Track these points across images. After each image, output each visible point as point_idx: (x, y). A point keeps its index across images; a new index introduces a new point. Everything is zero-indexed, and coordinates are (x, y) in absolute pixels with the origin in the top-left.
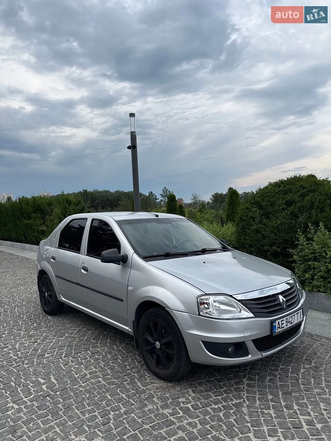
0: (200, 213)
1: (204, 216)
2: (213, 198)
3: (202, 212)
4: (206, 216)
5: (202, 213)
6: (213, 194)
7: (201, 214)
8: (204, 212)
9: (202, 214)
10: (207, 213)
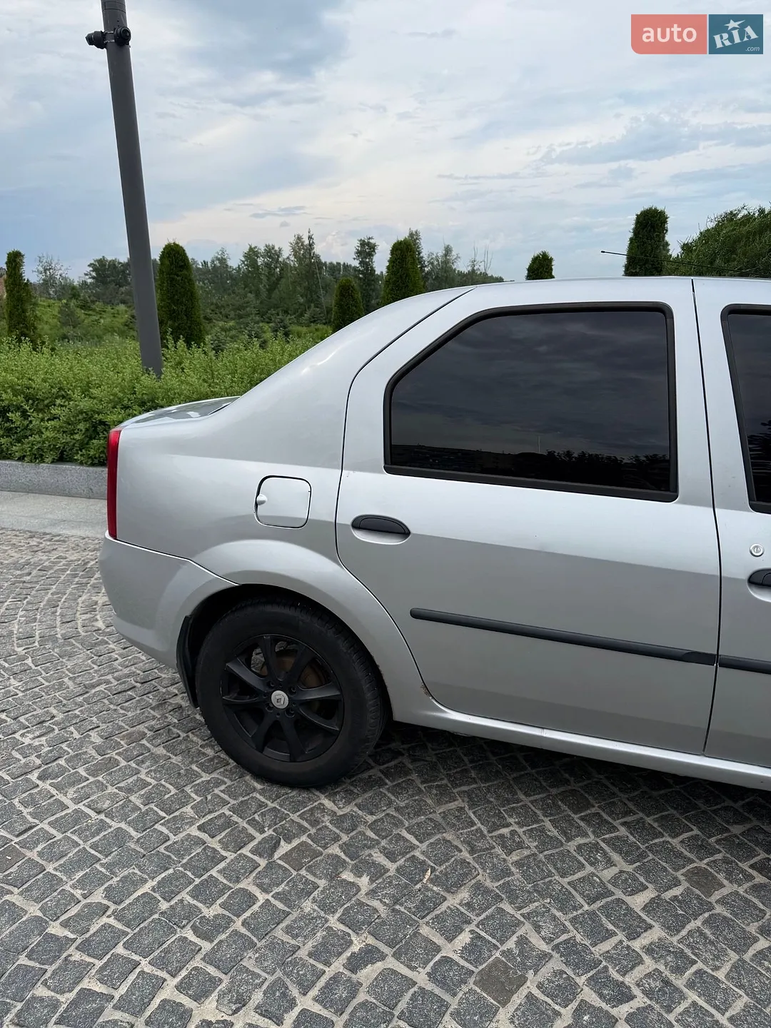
0: (83, 311)
1: (97, 321)
2: (93, 271)
3: (89, 308)
4: (102, 321)
5: (90, 312)
6: (93, 262)
7: (86, 314)
8: (94, 310)
9: (89, 315)
10: (104, 311)
